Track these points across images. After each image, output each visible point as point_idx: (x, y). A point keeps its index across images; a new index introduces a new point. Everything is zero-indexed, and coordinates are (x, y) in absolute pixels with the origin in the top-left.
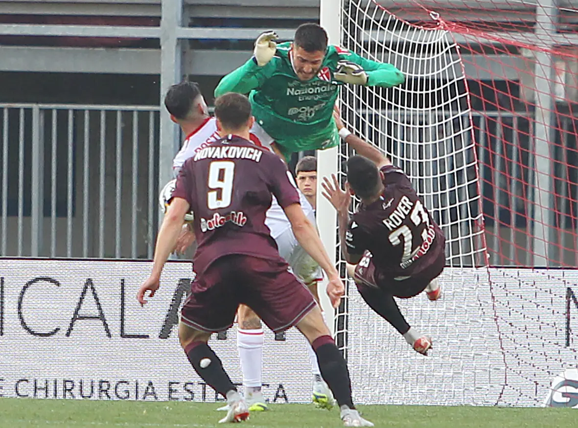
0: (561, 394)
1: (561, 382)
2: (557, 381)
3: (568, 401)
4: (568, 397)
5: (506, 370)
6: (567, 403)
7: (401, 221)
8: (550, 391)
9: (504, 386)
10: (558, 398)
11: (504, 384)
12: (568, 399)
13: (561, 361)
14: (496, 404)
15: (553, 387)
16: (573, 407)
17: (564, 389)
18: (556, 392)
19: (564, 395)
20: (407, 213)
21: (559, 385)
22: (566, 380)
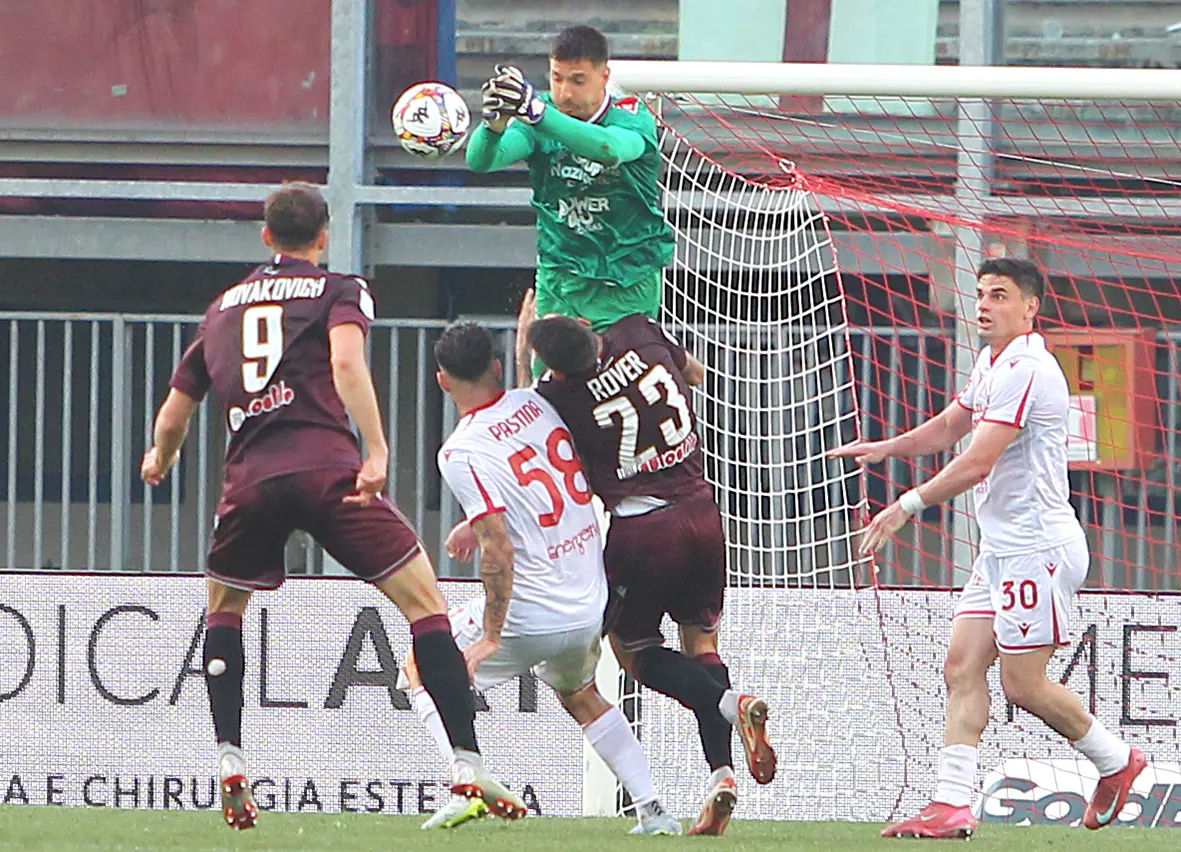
0: (999, 802)
1: (998, 782)
2: (992, 779)
3: (1010, 813)
4: (1009, 806)
5: (906, 761)
6: (1009, 816)
7: (617, 389)
8: (980, 796)
9: (902, 787)
10: (994, 808)
11: (903, 784)
12: (1012, 809)
13: (998, 745)
14: (891, 818)
15: (984, 790)
16: (1018, 824)
17: (1003, 794)
18: (990, 799)
19: (1004, 803)
20: (633, 377)
21: (996, 786)
22: (1007, 779)
